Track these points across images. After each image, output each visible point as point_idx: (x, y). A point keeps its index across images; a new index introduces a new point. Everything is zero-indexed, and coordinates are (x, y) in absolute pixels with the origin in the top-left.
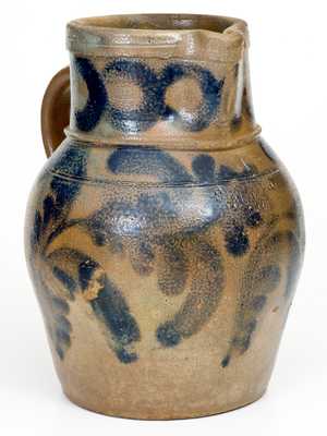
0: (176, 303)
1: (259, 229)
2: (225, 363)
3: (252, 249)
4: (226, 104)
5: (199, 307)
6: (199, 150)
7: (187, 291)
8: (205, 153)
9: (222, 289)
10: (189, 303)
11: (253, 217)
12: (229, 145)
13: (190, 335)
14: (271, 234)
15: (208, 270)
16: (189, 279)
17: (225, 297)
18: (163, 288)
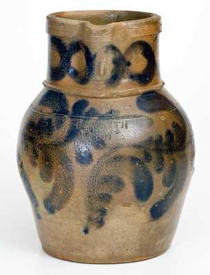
0: (49, 186)
2: (86, 231)
3: (95, 162)
4: (99, 72)
5: (61, 192)
6: (81, 96)
7: (53, 181)
9: (73, 184)
10: (55, 188)
11: (98, 142)
12: (103, 95)
13: (59, 209)
14: (112, 155)
15: (64, 170)
16: (54, 174)
17: (77, 189)
18: (42, 177)
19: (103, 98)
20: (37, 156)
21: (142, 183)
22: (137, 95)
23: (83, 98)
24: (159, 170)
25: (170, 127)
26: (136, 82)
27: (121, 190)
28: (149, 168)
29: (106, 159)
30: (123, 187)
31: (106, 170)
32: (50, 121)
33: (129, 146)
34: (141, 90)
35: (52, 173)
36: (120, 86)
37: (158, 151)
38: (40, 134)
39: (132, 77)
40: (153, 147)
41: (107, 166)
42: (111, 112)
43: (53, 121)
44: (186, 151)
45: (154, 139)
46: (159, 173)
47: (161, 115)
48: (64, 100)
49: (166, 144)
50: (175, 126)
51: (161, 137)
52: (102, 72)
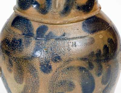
0: (21, 87)
1: (58, 64)
4: (55, 4)
5: (30, 91)
6: (42, 23)
7: (24, 83)
8: (45, 25)
9: (38, 86)
10: (26, 88)
11: (56, 57)
12: (58, 22)
14: (66, 67)
15: (32, 77)
16: (24, 79)
17: (41, 90)
18: (16, 80)
19: (58, 24)
20: (12, 65)
21: (87, 84)
22: (82, 20)
23: (44, 24)
24: (99, 74)
25: (106, 43)
26: (81, 11)
27: (72, 90)
28: (92, 73)
29: (62, 69)
30: (74, 88)
31: (62, 76)
32: (20, 41)
33: (77, 59)
34: (85, 17)
35: (23, 78)
36: (70, 15)
37: (98, 61)
38: (13, 50)
39: (78, 8)
40: (94, 58)
41: (62, 74)
42: (64, 35)
43: (23, 41)
44: (117, 58)
45: (95, 53)
46: (99, 76)
47: (99, 34)
48: (30, 25)
49: (104, 56)
50: (110, 41)
51: (100, 51)
52: (57, 6)
